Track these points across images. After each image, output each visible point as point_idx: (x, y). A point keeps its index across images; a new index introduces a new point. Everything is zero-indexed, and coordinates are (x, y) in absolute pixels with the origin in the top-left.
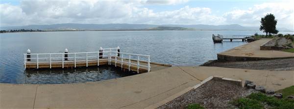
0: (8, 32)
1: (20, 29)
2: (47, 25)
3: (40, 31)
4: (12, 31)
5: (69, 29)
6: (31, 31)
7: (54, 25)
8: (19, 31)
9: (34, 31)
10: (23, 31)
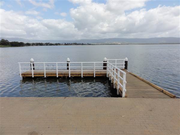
0: (62, 44)
1: (73, 43)
2: (96, 40)
3: (90, 44)
4: (66, 44)
5: (115, 43)
6: (83, 44)
7: (102, 39)
8: (71, 44)
9: (85, 45)
10: (76, 44)
